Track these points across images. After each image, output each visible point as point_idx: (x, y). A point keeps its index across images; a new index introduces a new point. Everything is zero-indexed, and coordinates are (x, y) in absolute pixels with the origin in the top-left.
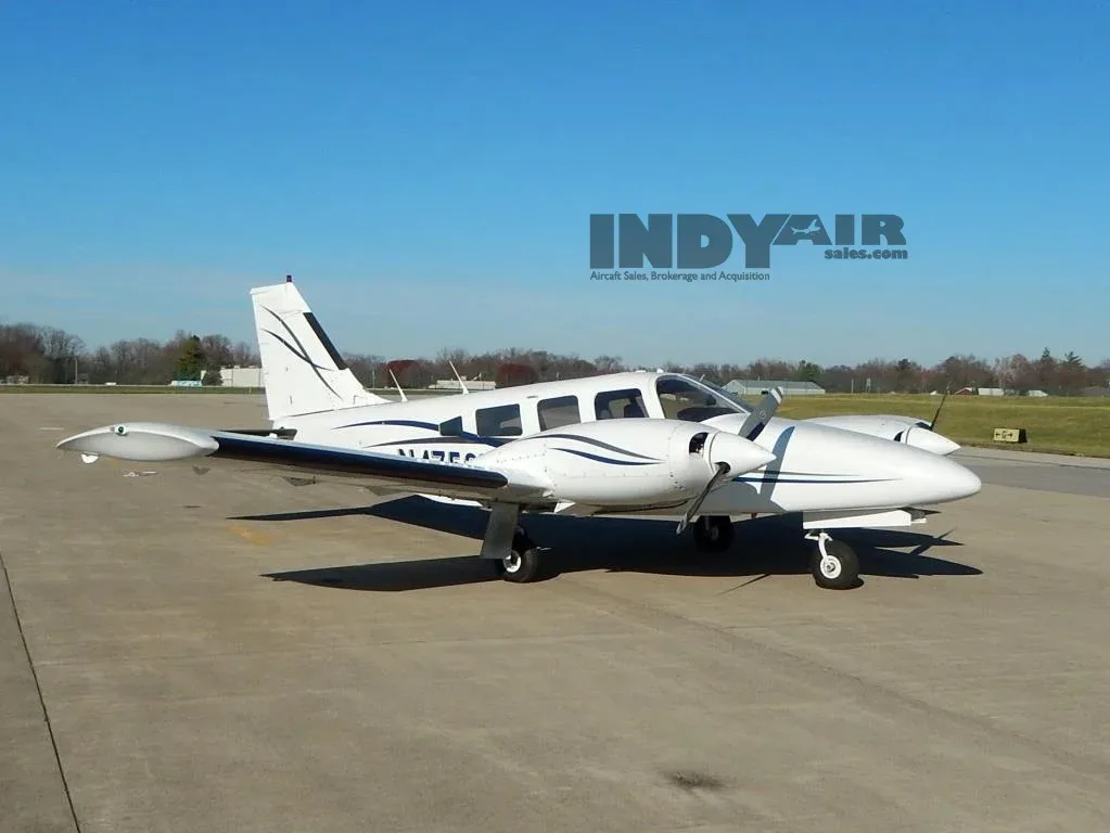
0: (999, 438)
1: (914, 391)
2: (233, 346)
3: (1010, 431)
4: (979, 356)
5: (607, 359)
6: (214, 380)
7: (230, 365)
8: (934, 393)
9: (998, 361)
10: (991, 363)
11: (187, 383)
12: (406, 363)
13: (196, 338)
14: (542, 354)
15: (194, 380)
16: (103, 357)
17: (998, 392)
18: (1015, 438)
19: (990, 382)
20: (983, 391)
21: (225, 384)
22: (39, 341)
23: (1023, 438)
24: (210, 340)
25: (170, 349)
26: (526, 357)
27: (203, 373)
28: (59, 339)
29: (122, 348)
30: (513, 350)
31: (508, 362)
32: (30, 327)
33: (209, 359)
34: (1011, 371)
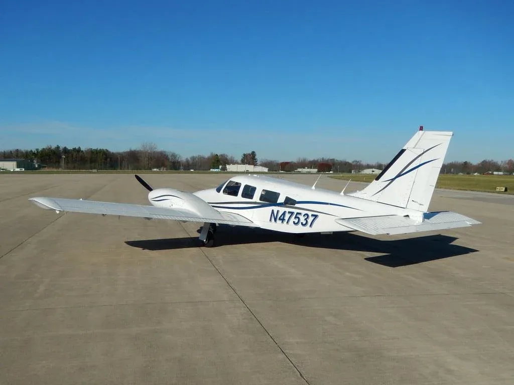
0: (498, 190)
1: (468, 173)
2: (229, 157)
3: (501, 188)
4: (495, 160)
5: (356, 161)
6: (224, 169)
7: (229, 164)
8: (476, 174)
9: (502, 162)
10: (499, 163)
11: (215, 170)
12: (287, 163)
13: (217, 155)
14: (333, 159)
15: (217, 169)
16: (187, 161)
17: (501, 173)
18: (503, 190)
19: (498, 170)
20: (495, 173)
21: (228, 170)
22: (167, 156)
23: (506, 190)
24: (222, 155)
25: (209, 158)
26: (328, 160)
27: (220, 167)
28: (174, 155)
29: (193, 158)
30: (323, 158)
31: (322, 162)
32: (165, 152)
33: (221, 162)
34: (507, 165)
